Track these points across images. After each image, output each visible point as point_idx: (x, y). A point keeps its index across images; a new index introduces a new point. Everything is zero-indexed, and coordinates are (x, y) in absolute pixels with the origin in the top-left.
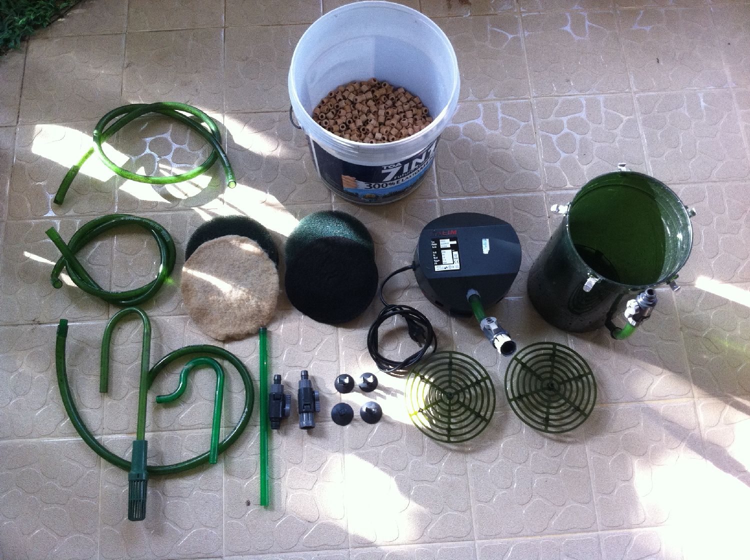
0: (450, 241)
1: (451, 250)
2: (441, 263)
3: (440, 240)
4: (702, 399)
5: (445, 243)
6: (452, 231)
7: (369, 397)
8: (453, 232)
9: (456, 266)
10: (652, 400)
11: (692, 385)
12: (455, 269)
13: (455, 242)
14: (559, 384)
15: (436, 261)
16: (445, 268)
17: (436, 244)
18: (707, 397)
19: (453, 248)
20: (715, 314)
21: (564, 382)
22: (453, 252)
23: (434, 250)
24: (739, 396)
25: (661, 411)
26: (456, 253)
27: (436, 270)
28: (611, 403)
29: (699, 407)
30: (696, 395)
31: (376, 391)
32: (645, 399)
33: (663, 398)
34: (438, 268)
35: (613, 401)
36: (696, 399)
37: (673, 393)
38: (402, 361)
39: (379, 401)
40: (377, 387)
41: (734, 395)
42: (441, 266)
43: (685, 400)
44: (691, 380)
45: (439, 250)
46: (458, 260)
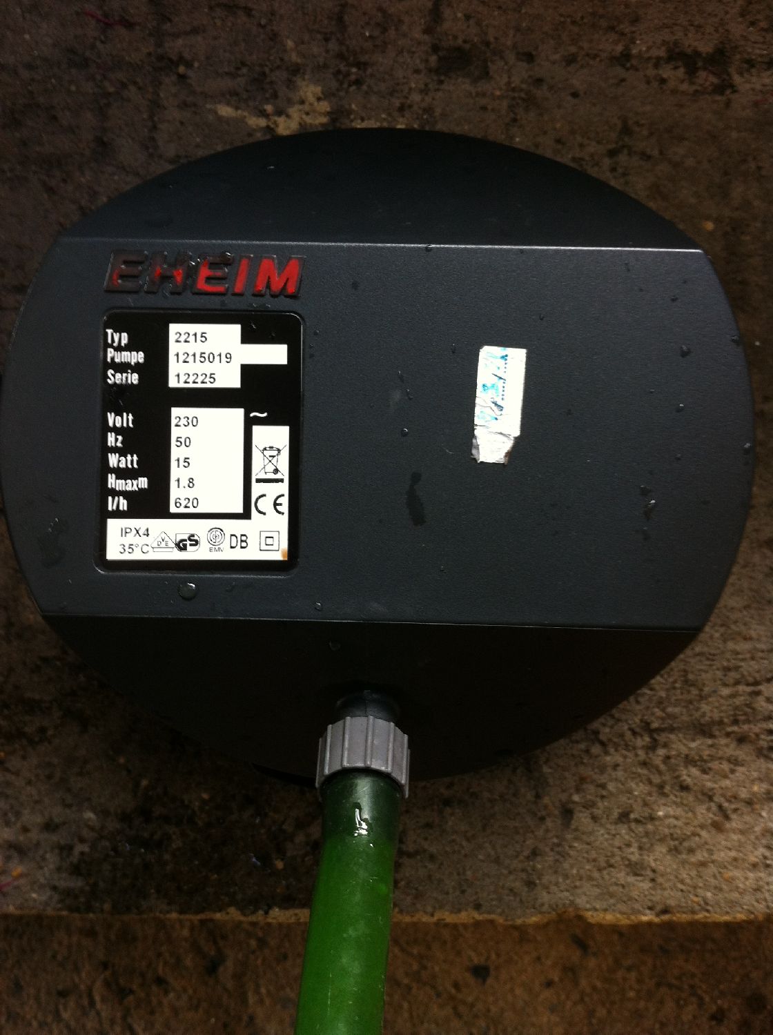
0: (247, 338)
1: (240, 412)
2: (153, 503)
3: (174, 328)
5: (209, 351)
8: (271, 270)
9: (266, 536)
13: (275, 354)
15: (122, 484)
17: (137, 357)
19: (257, 393)
22: (256, 429)
23: (119, 398)
26: (274, 437)
27: (113, 553)
34: (127, 539)
42: (157, 524)
45: (154, 401)
46: (284, 488)
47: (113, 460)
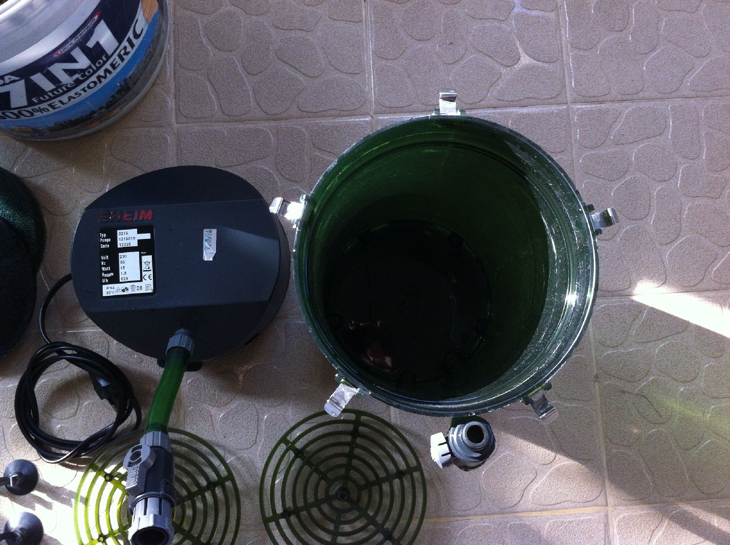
0: (139, 233)
1: (138, 253)
2: (115, 280)
3: (118, 231)
4: (621, 508)
5: (129, 237)
6: (142, 212)
7: (21, 503)
8: (146, 214)
9: (147, 286)
10: (532, 511)
11: (607, 483)
12: (143, 291)
13: (147, 236)
14: (361, 488)
15: (106, 275)
16: (123, 291)
17: (108, 240)
18: (632, 505)
19: (143, 248)
20: (662, 351)
21: (368, 485)
22: (143, 257)
23: (104, 252)
24: (688, 501)
25: (544, 533)
26: (148, 259)
27: (105, 294)
28: (455, 516)
29: (614, 523)
30: (611, 500)
31: (35, 493)
32: (519, 509)
33: (550, 507)
34: (108, 290)
35: (459, 513)
36: (610, 508)
37: (569, 498)
38: (83, 438)
39: (39, 512)
40: (36, 486)
41: (681, 500)
42: (116, 286)
43: (590, 510)
44: (606, 473)
45: (114, 252)
46: (151, 273)
47: (103, 269)
